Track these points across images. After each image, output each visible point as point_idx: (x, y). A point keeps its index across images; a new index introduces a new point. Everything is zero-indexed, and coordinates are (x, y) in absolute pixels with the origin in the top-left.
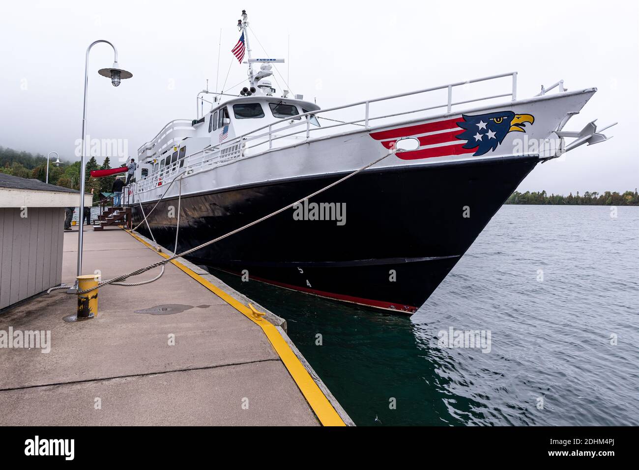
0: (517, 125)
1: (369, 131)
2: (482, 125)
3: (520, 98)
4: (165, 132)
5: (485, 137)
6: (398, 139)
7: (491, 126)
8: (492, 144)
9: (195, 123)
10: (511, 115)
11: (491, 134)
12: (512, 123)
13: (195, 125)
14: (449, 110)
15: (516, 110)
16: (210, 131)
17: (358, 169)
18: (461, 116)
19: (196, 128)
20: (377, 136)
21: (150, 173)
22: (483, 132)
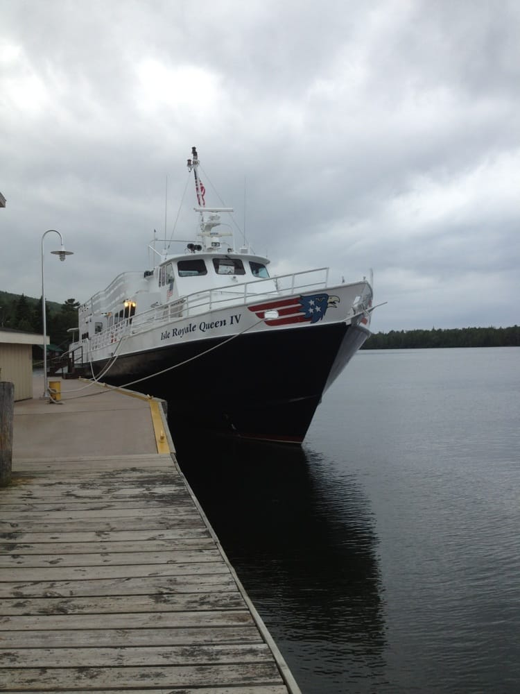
0: (331, 303)
1: (247, 305)
2: (312, 303)
3: (329, 286)
4: (117, 284)
5: (314, 310)
6: (265, 311)
7: (317, 304)
8: (320, 315)
9: (147, 275)
10: (327, 296)
11: (318, 309)
12: (328, 301)
13: (147, 277)
14: (292, 292)
15: (329, 293)
16: (160, 286)
17: (238, 334)
18: (299, 296)
19: (148, 279)
20: (253, 309)
21: (105, 328)
22: (313, 307)
